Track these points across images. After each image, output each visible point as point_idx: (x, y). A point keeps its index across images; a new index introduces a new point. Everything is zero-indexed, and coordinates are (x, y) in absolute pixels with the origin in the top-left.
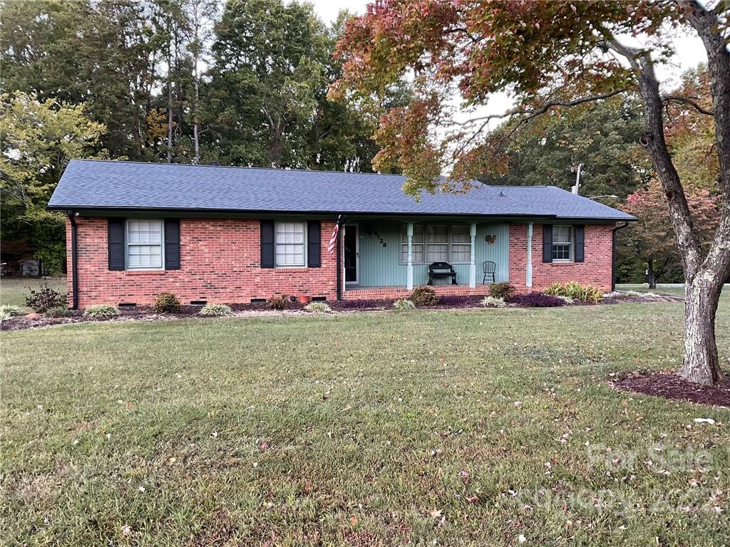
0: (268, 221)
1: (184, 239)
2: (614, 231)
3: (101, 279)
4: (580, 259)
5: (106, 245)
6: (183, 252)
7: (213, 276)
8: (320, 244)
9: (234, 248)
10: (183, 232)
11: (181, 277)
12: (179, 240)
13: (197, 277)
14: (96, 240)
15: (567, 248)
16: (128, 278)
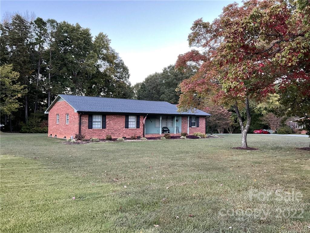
0: (127, 115)
1: (107, 120)
2: (206, 119)
3: (86, 131)
4: (198, 126)
5: (88, 122)
6: (107, 124)
7: (114, 131)
8: (139, 122)
9: (119, 123)
10: (107, 118)
11: (106, 131)
12: (106, 120)
13: (110, 131)
14: (85, 120)
15: (195, 123)
16: (93, 131)
